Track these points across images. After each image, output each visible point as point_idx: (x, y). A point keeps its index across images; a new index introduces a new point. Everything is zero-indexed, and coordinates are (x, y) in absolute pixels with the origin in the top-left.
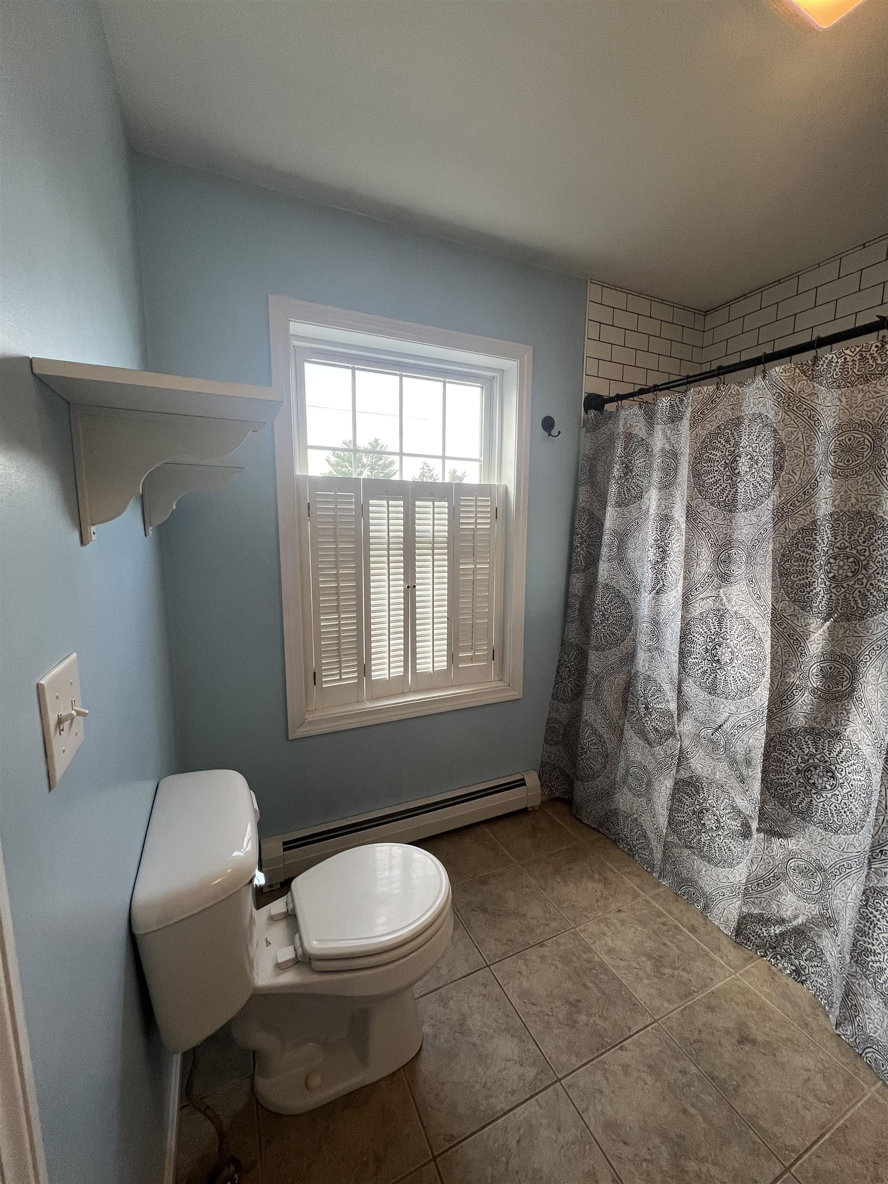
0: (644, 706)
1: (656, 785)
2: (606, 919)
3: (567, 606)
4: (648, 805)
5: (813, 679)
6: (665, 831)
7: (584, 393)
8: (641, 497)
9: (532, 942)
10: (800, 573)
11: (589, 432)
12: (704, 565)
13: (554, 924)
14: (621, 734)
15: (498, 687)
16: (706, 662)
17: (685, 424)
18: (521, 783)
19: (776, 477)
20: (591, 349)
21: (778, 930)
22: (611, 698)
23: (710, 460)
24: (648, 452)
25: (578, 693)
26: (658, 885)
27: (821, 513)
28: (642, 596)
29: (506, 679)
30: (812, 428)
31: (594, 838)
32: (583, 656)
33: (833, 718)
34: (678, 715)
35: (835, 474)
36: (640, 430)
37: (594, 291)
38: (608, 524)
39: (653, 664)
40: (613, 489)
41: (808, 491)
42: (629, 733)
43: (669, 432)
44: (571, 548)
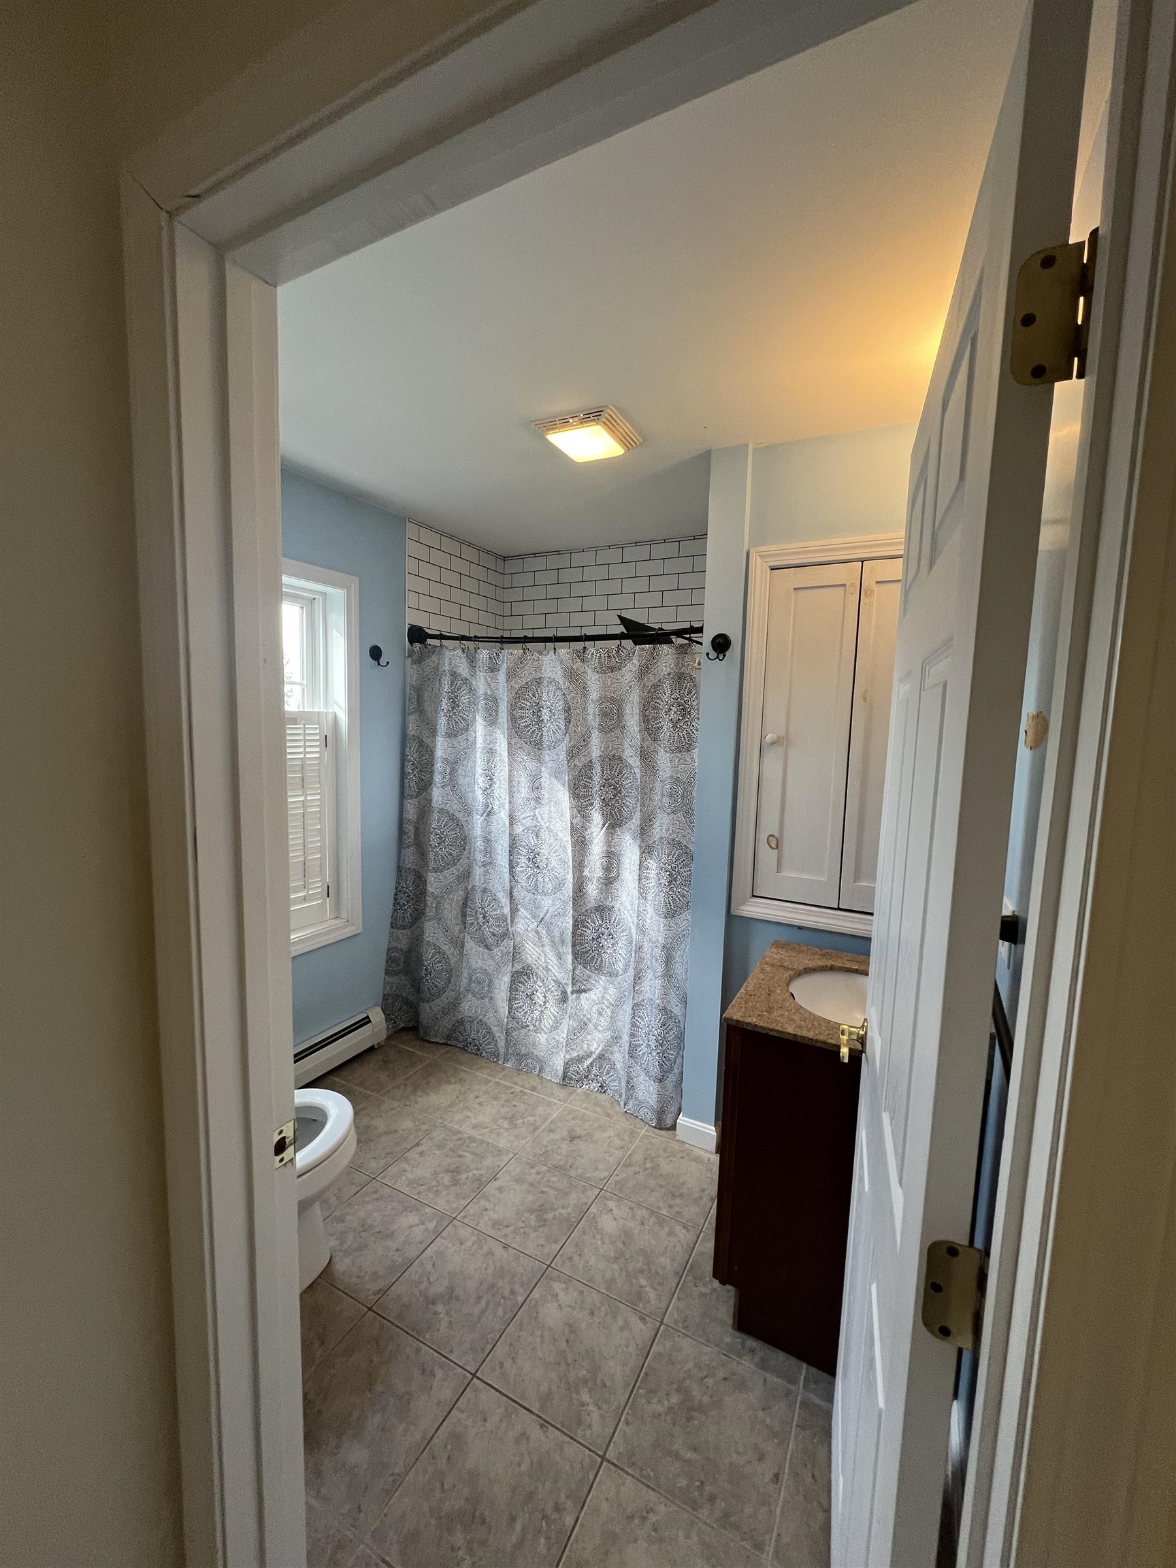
0: (482, 916)
1: (496, 982)
2: (466, 1107)
3: (401, 831)
4: (490, 1003)
5: (597, 871)
6: (506, 1021)
7: (407, 625)
8: (467, 729)
9: (409, 1147)
10: (585, 796)
11: (415, 663)
12: (523, 792)
13: (424, 1127)
14: (463, 946)
15: (336, 924)
16: (529, 868)
17: (502, 676)
18: (366, 1021)
19: (567, 729)
20: (411, 583)
21: (587, 1063)
22: (450, 912)
23: (522, 708)
24: (471, 690)
25: (418, 916)
26: (503, 1069)
27: (594, 755)
28: (475, 818)
29: (344, 915)
30: (585, 695)
31: (443, 1051)
32: (420, 880)
33: (610, 896)
34: (511, 916)
35: (600, 731)
36: (463, 670)
37: (412, 530)
38: (439, 753)
39: (487, 877)
40: (442, 722)
41: (585, 739)
42: (470, 944)
43: (490, 680)
44: (403, 775)
